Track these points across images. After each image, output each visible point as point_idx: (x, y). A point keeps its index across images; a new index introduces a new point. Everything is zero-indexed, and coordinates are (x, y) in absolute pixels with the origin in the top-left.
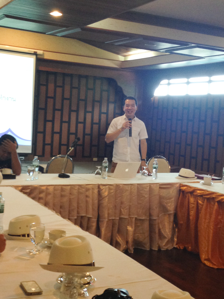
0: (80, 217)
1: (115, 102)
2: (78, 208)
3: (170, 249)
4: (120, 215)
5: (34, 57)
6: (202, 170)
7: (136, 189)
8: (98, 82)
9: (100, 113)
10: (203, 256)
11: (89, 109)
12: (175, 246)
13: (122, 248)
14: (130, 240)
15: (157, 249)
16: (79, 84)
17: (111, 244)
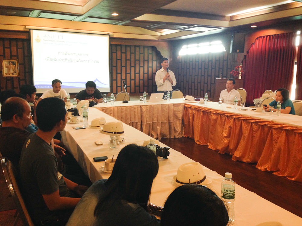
0: (132, 123)
1: (156, 60)
2: (130, 118)
3: (180, 137)
4: (153, 121)
5: (108, 36)
6: (197, 95)
7: (161, 107)
8: (146, 49)
9: (148, 67)
10: (196, 140)
11: (142, 65)
12: (183, 136)
13: (155, 138)
14: (159, 133)
15: (173, 138)
16: (135, 51)
17: (149, 135)
